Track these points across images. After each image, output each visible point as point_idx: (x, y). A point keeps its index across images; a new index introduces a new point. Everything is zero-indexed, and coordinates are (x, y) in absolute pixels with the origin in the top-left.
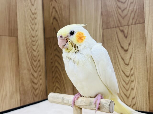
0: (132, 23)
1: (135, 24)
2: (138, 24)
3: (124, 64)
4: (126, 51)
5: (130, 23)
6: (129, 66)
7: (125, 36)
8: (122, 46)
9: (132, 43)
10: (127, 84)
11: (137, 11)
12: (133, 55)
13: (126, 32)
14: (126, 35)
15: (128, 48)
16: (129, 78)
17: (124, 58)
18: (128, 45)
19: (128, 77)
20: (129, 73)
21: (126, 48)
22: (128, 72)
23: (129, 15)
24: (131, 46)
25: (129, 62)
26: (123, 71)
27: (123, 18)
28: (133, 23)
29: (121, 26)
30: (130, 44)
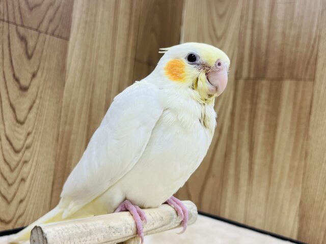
0: (48, 29)
1: (53, 34)
2: (58, 36)
3: (15, 122)
4: (24, 89)
5: (43, 28)
6: (25, 126)
7: (27, 52)
8: (17, 75)
9: (39, 74)
10: (12, 170)
11: (61, 8)
12: (37, 101)
13: (31, 43)
14: (30, 52)
15: (30, 85)
16: (20, 154)
17: (17, 107)
18: (30, 76)
19: (17, 152)
20: (22, 142)
21: (24, 82)
22: (20, 140)
23: (44, 7)
24: (35, 81)
25: (26, 118)
26: (8, 139)
27: (31, 9)
28: (50, 31)
29: (23, 26)
30: (34, 75)
